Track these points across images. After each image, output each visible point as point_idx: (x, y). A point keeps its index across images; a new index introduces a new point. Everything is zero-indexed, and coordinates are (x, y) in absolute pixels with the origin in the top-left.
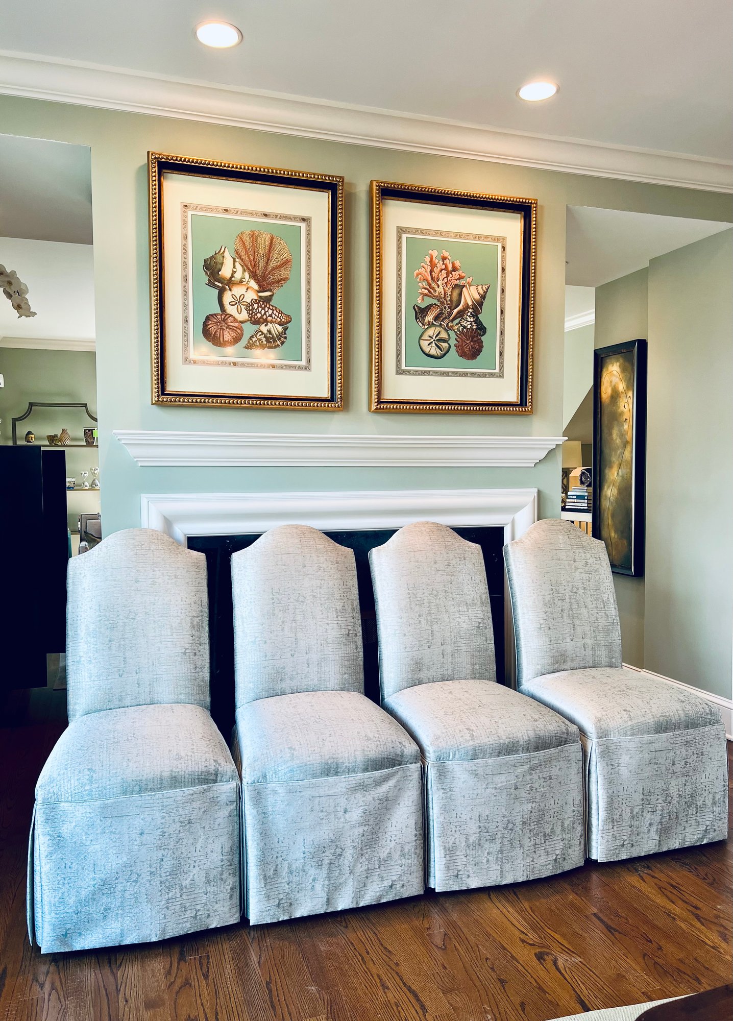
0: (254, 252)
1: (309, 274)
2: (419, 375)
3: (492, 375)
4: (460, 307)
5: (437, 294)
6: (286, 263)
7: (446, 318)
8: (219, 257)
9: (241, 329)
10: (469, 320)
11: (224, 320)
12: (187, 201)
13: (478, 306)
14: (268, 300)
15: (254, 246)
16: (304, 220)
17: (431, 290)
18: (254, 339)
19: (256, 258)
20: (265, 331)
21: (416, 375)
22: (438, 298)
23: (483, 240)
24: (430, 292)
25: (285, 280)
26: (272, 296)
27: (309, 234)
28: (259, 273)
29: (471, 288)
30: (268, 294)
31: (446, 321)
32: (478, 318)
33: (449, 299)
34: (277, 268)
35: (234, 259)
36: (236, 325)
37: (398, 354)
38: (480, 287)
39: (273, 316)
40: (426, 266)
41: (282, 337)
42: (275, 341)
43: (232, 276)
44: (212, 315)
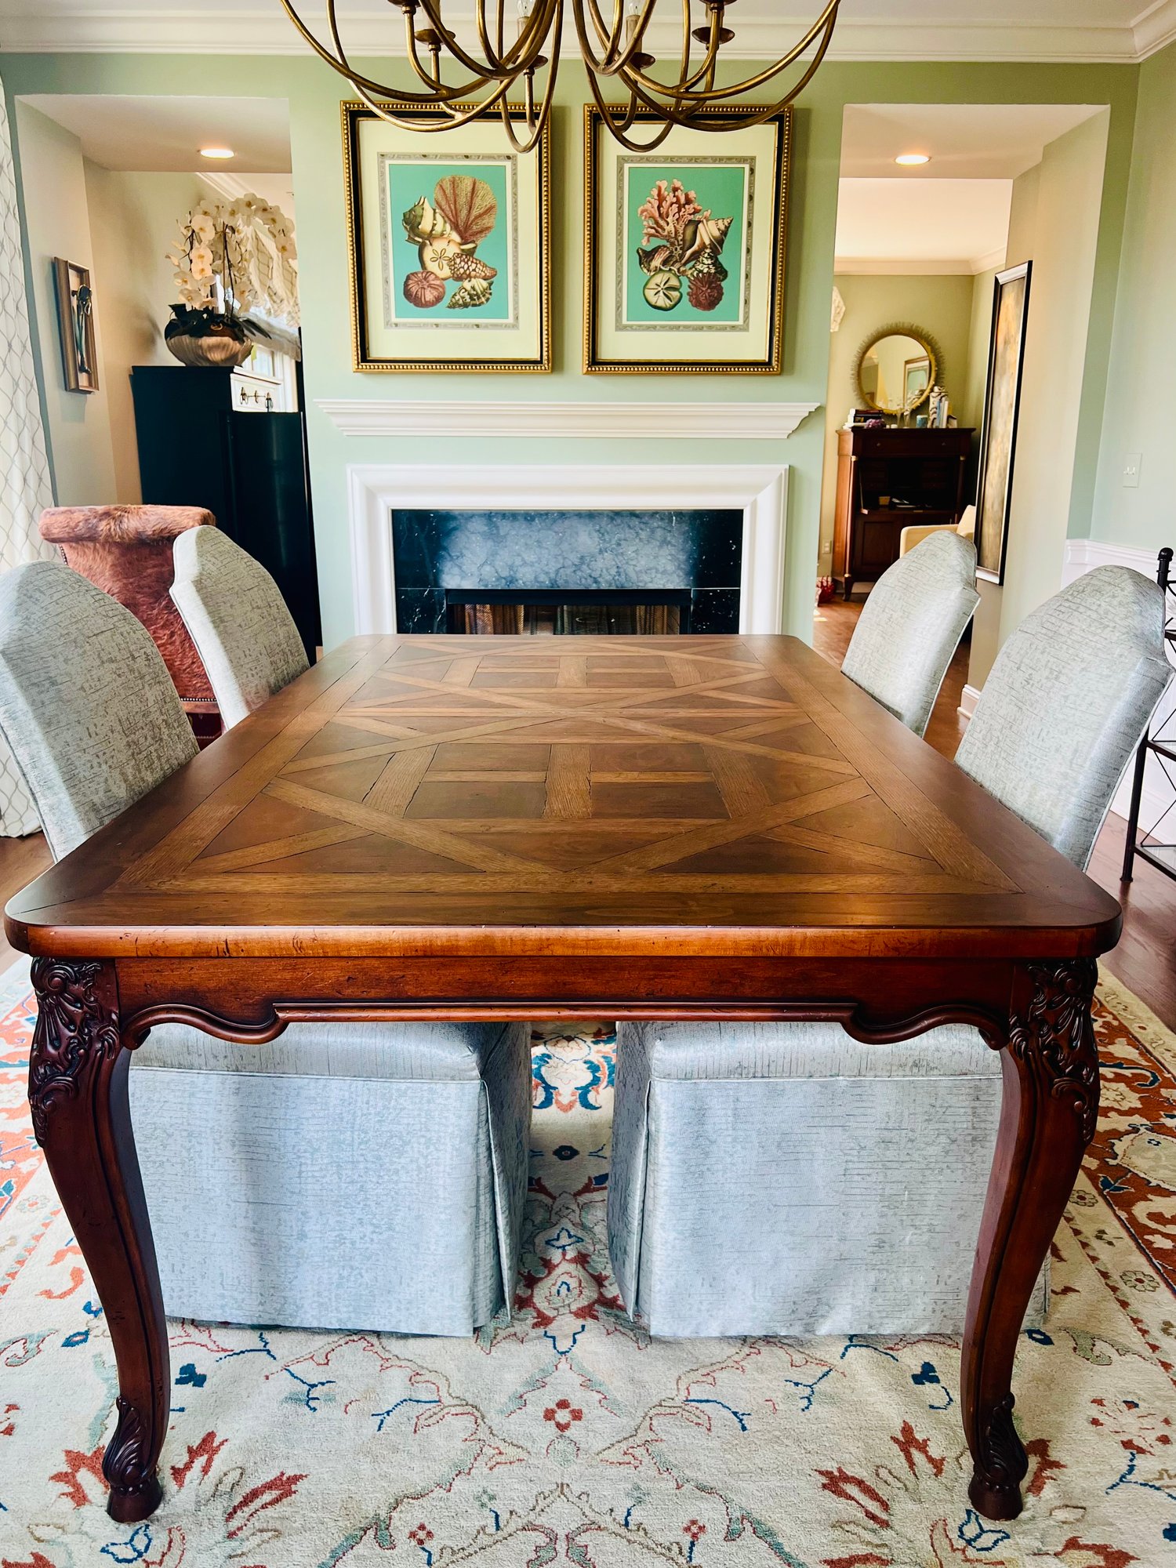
0: (455, 201)
1: (515, 220)
2: (643, 330)
3: (733, 328)
4: (695, 247)
5: (666, 233)
6: (489, 210)
7: (676, 261)
8: (418, 211)
9: (443, 287)
10: (706, 261)
11: (425, 279)
12: (383, 151)
13: (717, 245)
14: (470, 253)
15: (455, 195)
16: (509, 158)
17: (660, 230)
18: (457, 297)
19: (458, 206)
20: (469, 288)
21: (639, 330)
22: (667, 238)
23: (726, 163)
24: (657, 231)
25: (488, 229)
26: (475, 247)
27: (515, 174)
28: (461, 224)
29: (709, 223)
30: (471, 246)
31: (677, 265)
32: (717, 259)
33: (680, 238)
34: (480, 216)
35: (434, 210)
36: (438, 282)
37: (619, 307)
38: (720, 221)
39: (477, 270)
40: (652, 200)
41: (487, 292)
42: (479, 298)
43: (433, 230)
44: (412, 274)
